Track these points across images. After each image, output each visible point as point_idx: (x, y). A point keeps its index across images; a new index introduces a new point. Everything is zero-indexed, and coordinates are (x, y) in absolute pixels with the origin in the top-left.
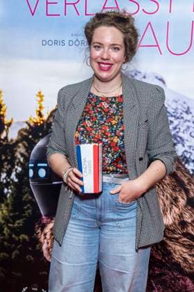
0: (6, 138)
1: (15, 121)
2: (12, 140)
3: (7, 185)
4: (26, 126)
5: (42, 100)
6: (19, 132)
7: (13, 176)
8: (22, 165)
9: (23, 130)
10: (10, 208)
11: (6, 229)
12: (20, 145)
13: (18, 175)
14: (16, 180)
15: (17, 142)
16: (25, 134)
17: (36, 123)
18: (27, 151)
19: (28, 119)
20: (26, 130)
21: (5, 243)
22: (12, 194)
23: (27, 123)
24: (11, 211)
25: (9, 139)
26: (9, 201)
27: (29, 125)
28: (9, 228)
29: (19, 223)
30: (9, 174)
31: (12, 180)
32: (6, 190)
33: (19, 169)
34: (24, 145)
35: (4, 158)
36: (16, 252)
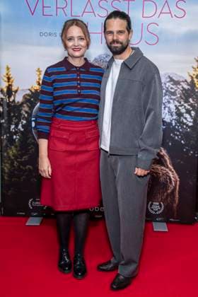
0: (14, 101)
1: (20, 89)
2: (18, 102)
3: (16, 133)
4: (28, 92)
5: (40, 74)
6: (24, 96)
7: (20, 127)
8: (26, 119)
9: (26, 95)
10: (18, 148)
11: (16, 163)
12: (25, 105)
13: (23, 126)
14: (22, 130)
15: (22, 103)
16: (28, 97)
17: (36, 90)
18: (30, 109)
19: (30, 88)
20: (28, 95)
21: (16, 172)
22: (19, 140)
23: (29, 90)
24: (19, 151)
25: (16, 101)
26: (17, 144)
27: (31, 91)
28: (18, 162)
29: (25, 158)
30: (17, 125)
31: (19, 130)
32: (15, 137)
33: (25, 122)
34: (28, 105)
35: (12, 114)
36: (24, 177)
